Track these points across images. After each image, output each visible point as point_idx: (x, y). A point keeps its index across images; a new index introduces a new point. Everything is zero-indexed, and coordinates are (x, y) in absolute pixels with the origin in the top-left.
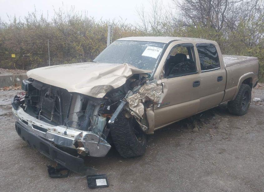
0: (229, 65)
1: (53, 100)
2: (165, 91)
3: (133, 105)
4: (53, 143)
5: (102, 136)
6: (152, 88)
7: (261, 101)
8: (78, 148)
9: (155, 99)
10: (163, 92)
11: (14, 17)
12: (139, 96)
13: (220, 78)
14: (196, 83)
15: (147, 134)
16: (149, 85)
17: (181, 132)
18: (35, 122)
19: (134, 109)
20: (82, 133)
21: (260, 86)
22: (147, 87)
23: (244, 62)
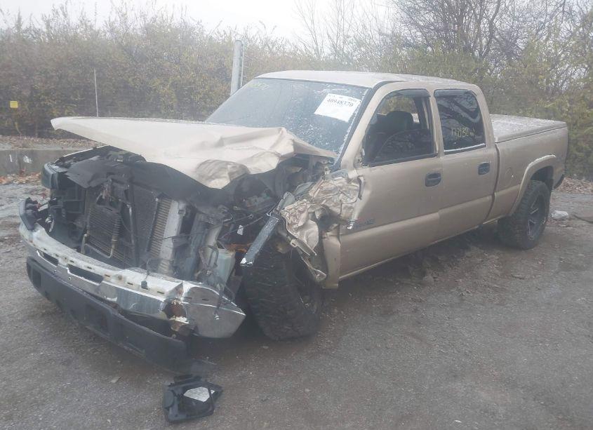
0: (503, 138)
1: (115, 211)
2: (366, 193)
3: (295, 224)
4: (115, 306)
5: (225, 292)
6: (336, 188)
7: (570, 219)
8: (172, 319)
9: (344, 211)
10: (360, 197)
11: (17, 14)
12: (309, 206)
13: (484, 168)
14: (433, 178)
15: (323, 288)
16: (331, 182)
17: (397, 284)
18: (74, 259)
19: (297, 235)
20: (181, 285)
21: (568, 185)
22: (326, 186)
23: (537, 132)
